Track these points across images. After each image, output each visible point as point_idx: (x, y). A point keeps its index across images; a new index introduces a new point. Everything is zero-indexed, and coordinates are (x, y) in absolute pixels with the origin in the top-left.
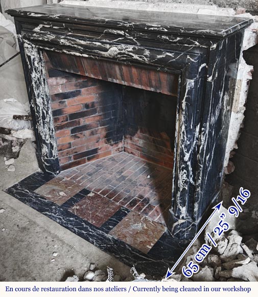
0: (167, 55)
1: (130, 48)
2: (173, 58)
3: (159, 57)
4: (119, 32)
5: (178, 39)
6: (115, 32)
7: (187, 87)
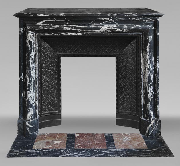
0: (137, 27)
1: (115, 26)
2: (141, 27)
3: (133, 28)
4: (106, 19)
5: (141, 18)
6: (103, 19)
7: (149, 40)
